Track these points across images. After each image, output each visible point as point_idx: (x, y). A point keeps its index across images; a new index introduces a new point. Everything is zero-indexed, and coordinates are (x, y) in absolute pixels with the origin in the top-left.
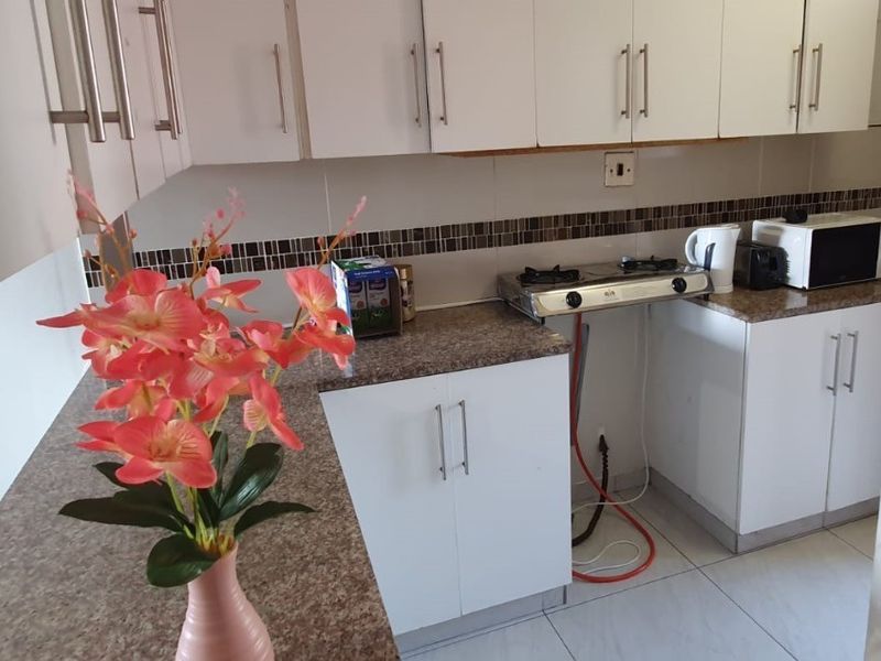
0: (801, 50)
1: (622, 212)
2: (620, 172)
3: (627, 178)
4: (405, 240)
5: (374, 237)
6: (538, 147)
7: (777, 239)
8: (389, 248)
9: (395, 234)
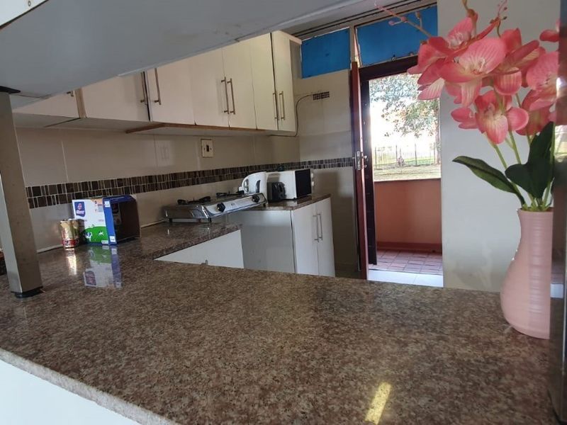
0: (275, 93)
1: (210, 171)
2: (208, 150)
3: (211, 153)
4: (113, 186)
5: (95, 184)
6: (196, 125)
7: (278, 178)
8: (104, 191)
9: (107, 182)
